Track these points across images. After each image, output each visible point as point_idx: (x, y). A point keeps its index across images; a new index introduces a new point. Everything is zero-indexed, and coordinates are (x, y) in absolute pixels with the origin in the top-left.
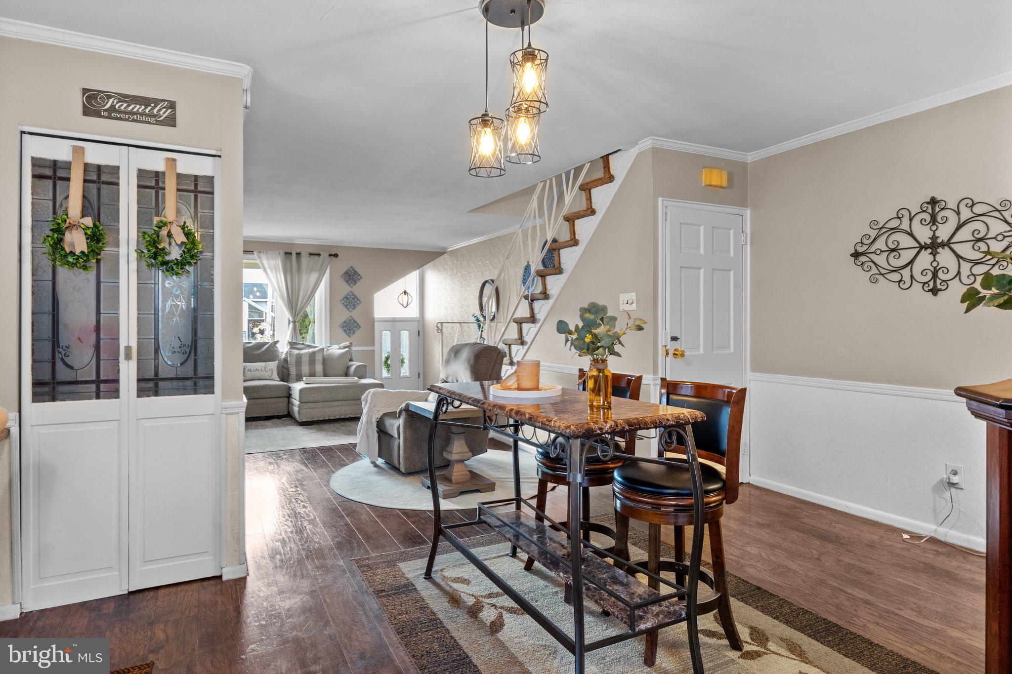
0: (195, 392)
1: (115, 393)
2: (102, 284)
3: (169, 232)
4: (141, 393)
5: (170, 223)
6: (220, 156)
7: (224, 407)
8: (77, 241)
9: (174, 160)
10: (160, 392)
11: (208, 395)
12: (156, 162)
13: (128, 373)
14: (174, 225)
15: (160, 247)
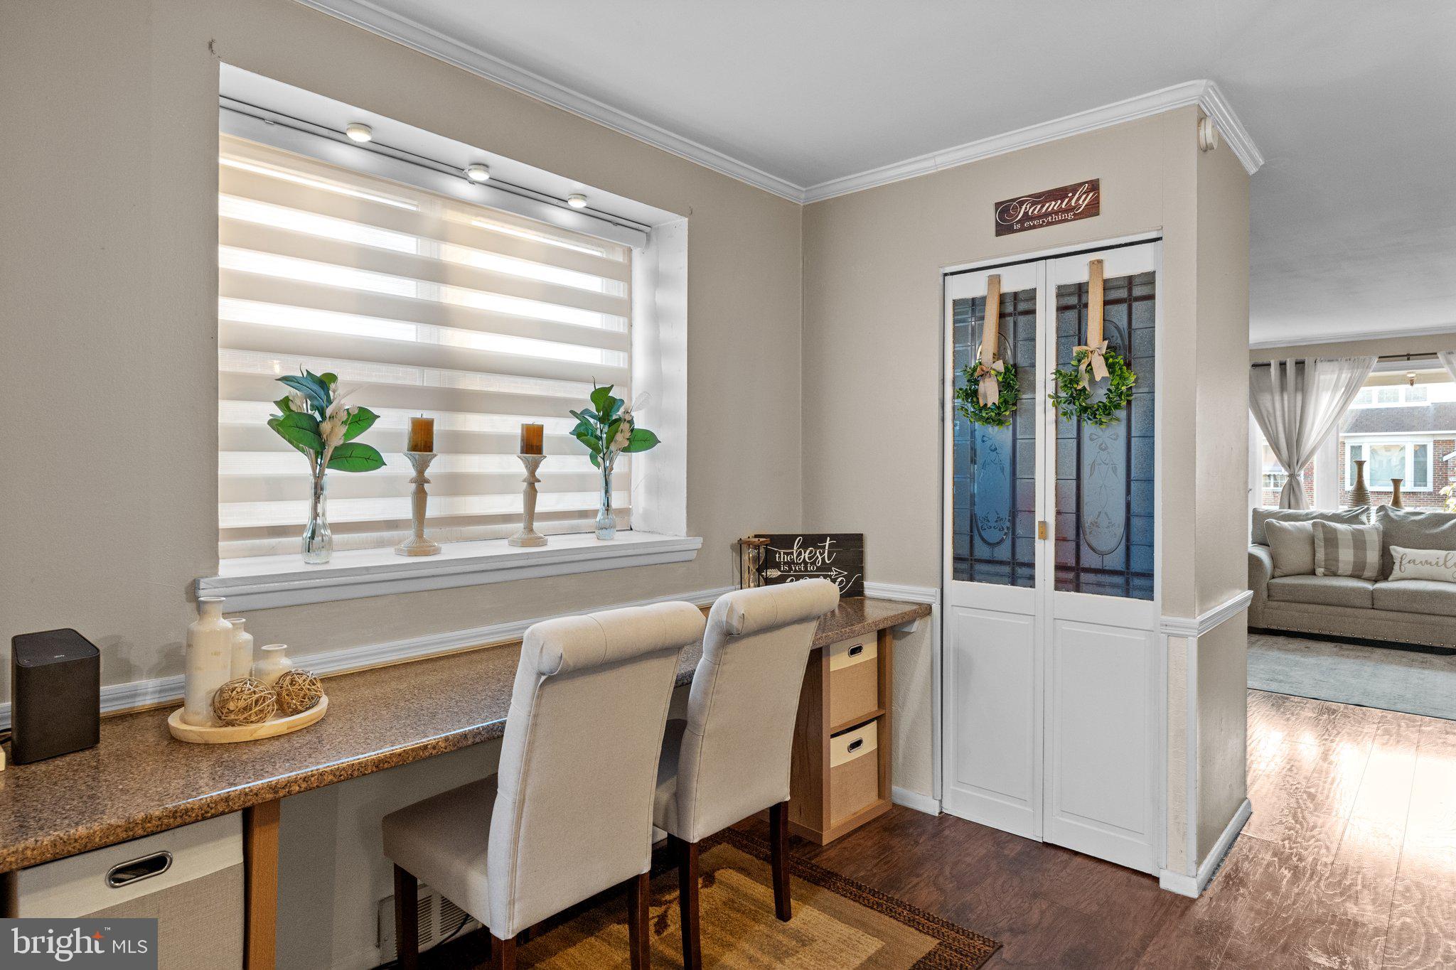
0: (1127, 594)
1: (1030, 581)
2: (1018, 441)
3: (1090, 364)
4: (1060, 584)
5: (1092, 352)
6: (1159, 239)
7: (1165, 623)
8: (990, 392)
9: (1100, 262)
10: (1083, 587)
11: (1145, 601)
12: (1076, 272)
13: (1045, 555)
14: (1096, 354)
15: (1079, 387)
